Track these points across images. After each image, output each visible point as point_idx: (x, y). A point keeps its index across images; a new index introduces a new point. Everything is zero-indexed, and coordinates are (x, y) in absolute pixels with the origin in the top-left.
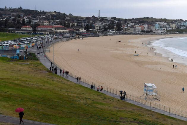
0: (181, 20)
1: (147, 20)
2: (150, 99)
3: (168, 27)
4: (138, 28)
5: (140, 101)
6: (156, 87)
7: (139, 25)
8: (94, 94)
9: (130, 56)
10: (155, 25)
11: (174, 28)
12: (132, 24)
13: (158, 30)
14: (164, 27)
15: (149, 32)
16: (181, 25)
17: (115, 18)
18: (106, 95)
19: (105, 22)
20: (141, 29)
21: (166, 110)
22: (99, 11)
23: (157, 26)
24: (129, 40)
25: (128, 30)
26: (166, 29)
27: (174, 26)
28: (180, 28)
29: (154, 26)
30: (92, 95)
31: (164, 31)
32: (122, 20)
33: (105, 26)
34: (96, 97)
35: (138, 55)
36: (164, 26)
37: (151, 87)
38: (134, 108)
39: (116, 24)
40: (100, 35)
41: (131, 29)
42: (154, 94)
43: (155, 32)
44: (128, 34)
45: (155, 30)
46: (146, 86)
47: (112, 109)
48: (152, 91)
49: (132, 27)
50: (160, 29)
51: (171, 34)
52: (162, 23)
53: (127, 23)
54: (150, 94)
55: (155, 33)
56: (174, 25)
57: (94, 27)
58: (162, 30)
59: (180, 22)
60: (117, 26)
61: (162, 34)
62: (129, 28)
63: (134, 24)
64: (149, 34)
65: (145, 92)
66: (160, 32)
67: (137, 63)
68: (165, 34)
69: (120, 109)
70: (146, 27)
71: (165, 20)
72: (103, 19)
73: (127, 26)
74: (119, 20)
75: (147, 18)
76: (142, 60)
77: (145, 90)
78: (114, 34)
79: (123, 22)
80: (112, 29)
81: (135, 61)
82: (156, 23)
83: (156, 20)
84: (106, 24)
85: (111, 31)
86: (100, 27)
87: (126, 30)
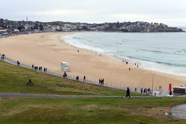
0: (79, 23)
1: (59, 23)
3: (72, 27)
4: (54, 28)
5: (59, 73)
6: (68, 64)
7: (54, 26)
9: (50, 46)
14: (69, 27)
15: (60, 30)
17: (38, 22)
19: (31, 25)
22: (27, 17)
23: (65, 26)
24: (49, 36)
27: (75, 27)
28: (79, 27)
29: (63, 27)
30: (28, 72)
32: (43, 23)
33: (32, 27)
34: (31, 73)
35: (55, 45)
37: (65, 64)
38: (56, 78)
39: (39, 26)
40: (29, 33)
42: (67, 68)
44: (48, 32)
45: (64, 29)
46: (62, 64)
47: (42, 79)
48: (66, 66)
49: (50, 27)
50: (67, 29)
51: (74, 31)
52: (68, 25)
53: (47, 25)
54: (65, 68)
55: (64, 31)
56: (75, 26)
57: (24, 28)
59: (79, 24)
60: (40, 27)
62: (48, 28)
63: (51, 26)
64: (61, 32)
65: (62, 67)
67: (55, 50)
68: (70, 31)
69: (48, 79)
70: (58, 28)
71: (70, 23)
72: (30, 23)
73: (47, 27)
74: (41, 23)
75: (59, 22)
76: (58, 48)
77: (61, 66)
78: (38, 32)
79: (44, 24)
80: (37, 29)
83: (65, 23)
84: (33, 26)
85: (36, 30)
86: (28, 28)
87: (46, 30)
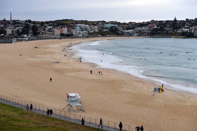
0: (103, 21)
1: (67, 22)
2: (74, 111)
3: (89, 29)
4: (57, 32)
5: (63, 114)
6: (80, 97)
7: (58, 28)
8: (9, 110)
9: (49, 63)
10: (75, 27)
11: (96, 31)
12: (50, 28)
13: (79, 33)
14: (85, 30)
15: (69, 36)
16: (104, 27)
17: (29, 21)
18: (23, 110)
19: (18, 26)
20: (60, 32)
21: (92, 122)
22: (11, 13)
23: (78, 28)
24: (47, 46)
25: (46, 34)
26: (88, 32)
27: (96, 29)
28: (103, 30)
29: (74, 29)
30: (6, 111)
31: (86, 34)
32: (38, 23)
33: (18, 31)
34: (11, 113)
35: (58, 62)
36: (85, 28)
37: (75, 97)
38: (57, 122)
39: (31, 28)
40: (13, 40)
41: (49, 33)
42: (78, 104)
43: (76, 36)
44: (46, 39)
45: (76, 33)
46: (68, 97)
47: (31, 125)
48: (75, 101)
49: (50, 30)
50: (81, 32)
51: (93, 37)
52: (83, 25)
53: (45, 26)
54: (74, 105)
55: (78, 37)
56: (96, 27)
57: (5, 32)
58: (83, 32)
59: (103, 24)
60: (32, 30)
61: (84, 37)
62: (46, 32)
63: (52, 27)
64: (69, 38)
65: (68, 103)
66: (82, 35)
67: (57, 71)
68: (87, 37)
69: (40, 125)
70: (65, 31)
71: (86, 22)
72: (15, 23)
73: (44, 29)
74: (34, 23)
75: (66, 20)
76: (63, 68)
77: (68, 101)
78: (29, 40)
79: (39, 25)
80: (27, 33)
81: (55, 69)
82: (76, 25)
83: (77, 22)
84: (20, 28)
85: (25, 36)
86: (13, 32)
87: (43, 35)
